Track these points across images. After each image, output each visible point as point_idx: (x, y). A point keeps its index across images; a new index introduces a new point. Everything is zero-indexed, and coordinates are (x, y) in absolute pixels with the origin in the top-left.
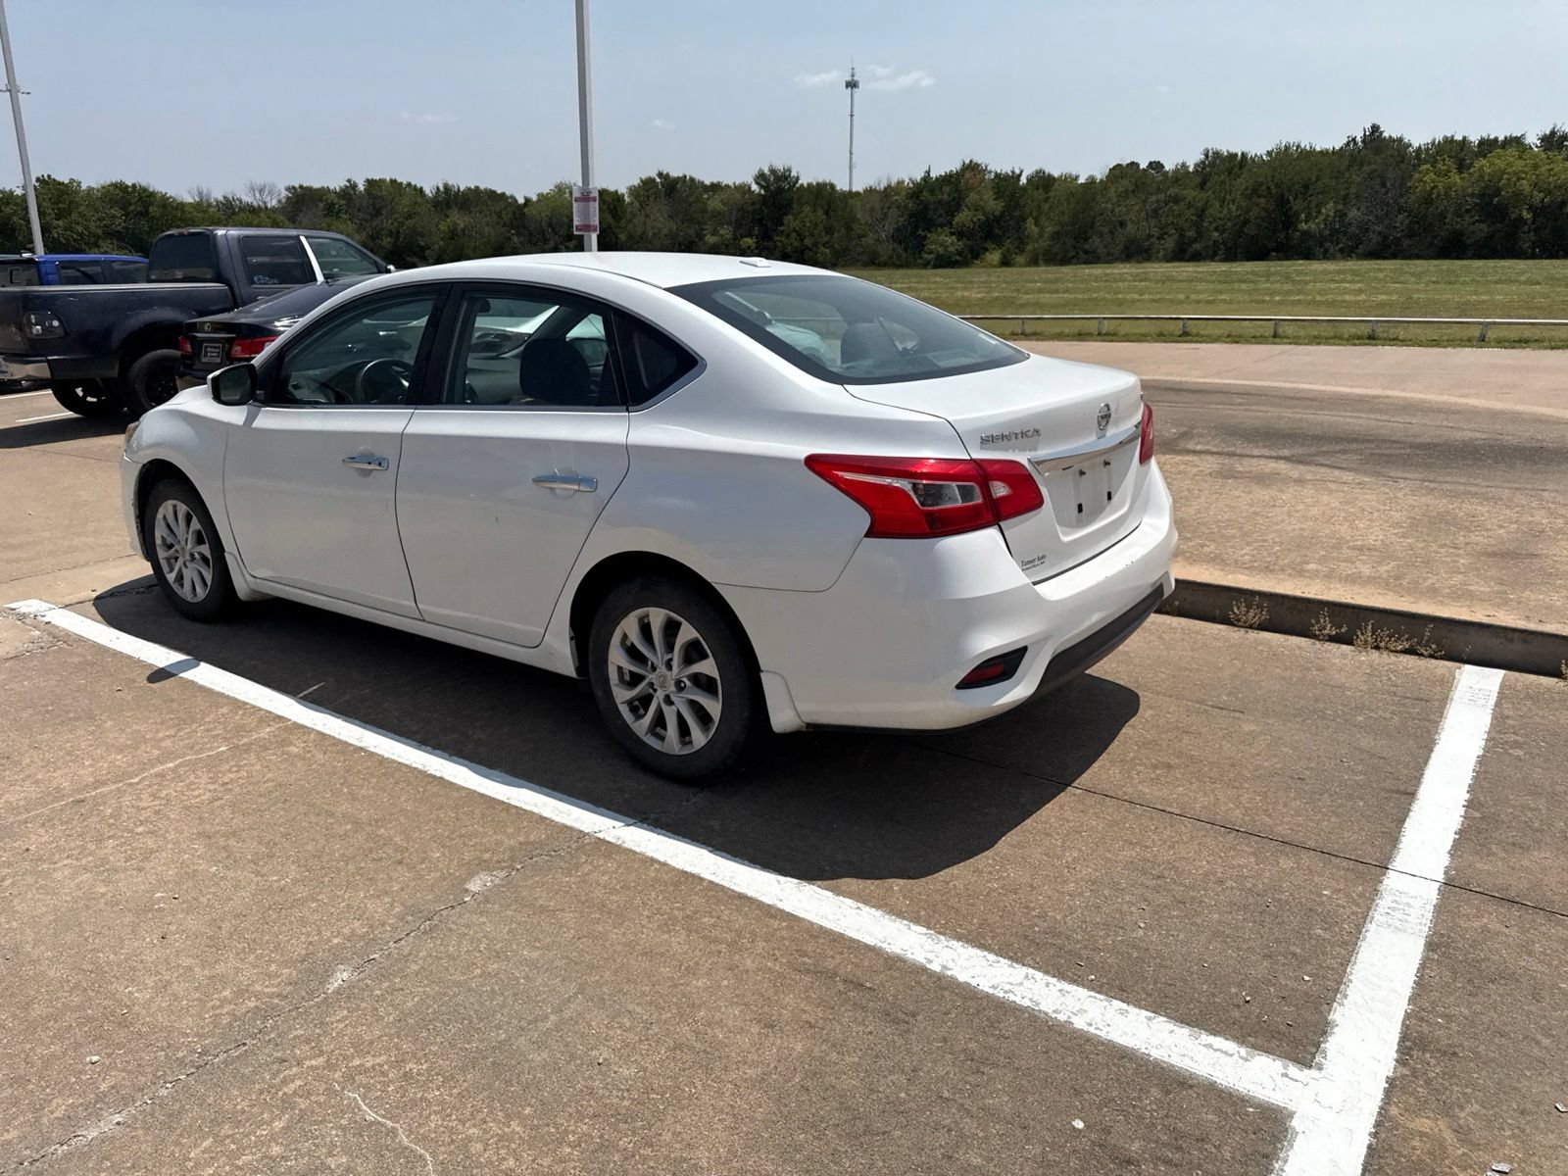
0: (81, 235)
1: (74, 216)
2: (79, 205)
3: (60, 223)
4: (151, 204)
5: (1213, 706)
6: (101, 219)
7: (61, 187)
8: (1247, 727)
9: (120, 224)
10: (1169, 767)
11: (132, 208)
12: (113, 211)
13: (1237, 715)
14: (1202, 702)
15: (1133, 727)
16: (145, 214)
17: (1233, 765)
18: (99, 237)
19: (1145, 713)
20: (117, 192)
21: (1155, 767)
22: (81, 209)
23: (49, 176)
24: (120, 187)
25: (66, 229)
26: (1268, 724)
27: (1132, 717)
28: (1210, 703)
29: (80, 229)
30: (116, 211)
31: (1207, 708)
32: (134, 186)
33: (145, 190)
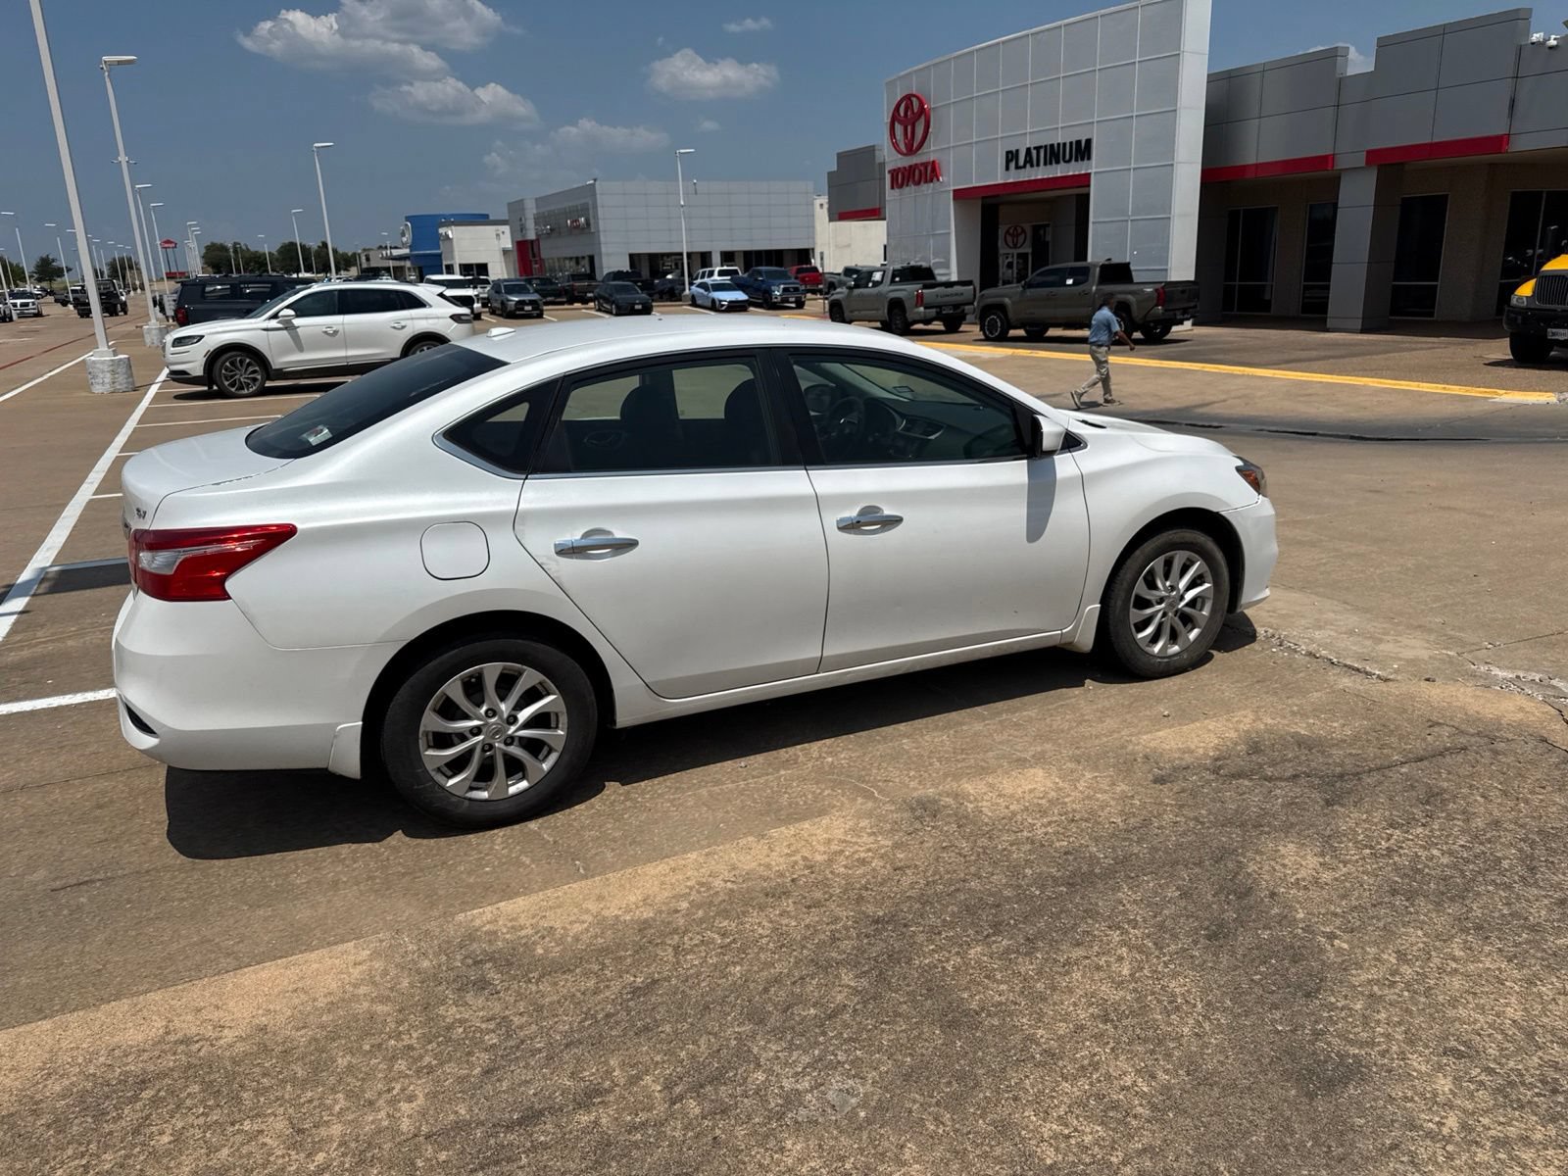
5: (92, 881)
8: (40, 874)
10: (100, 807)
13: (58, 884)
14: (106, 881)
15: (159, 823)
17: (41, 832)
19: (159, 838)
21: (112, 802)
26: (18, 890)
27: (168, 831)
28: (98, 884)
31: (98, 877)
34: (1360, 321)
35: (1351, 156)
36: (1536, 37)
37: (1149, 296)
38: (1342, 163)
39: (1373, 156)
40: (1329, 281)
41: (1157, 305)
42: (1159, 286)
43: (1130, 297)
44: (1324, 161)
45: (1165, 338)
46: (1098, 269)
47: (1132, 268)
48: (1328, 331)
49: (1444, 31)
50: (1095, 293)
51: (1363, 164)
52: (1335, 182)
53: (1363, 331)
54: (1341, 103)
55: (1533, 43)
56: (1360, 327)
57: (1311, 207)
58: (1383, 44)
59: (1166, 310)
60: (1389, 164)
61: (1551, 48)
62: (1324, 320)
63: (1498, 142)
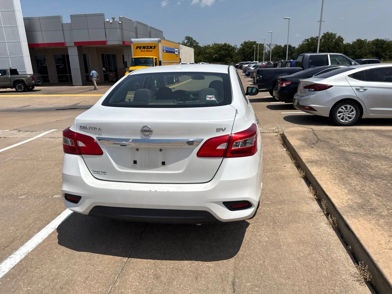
0: (363, 53)
1: (363, 49)
2: (365, 45)
3: (359, 50)
4: (384, 44)
6: (369, 49)
7: (362, 41)
9: (374, 50)
11: (379, 45)
12: (373, 47)
16: (381, 47)
18: (368, 54)
20: (376, 41)
22: (365, 46)
23: (360, 39)
24: (377, 40)
25: (359, 52)
29: (363, 52)
30: (374, 47)
32: (381, 40)
33: (383, 40)
34: (81, 83)
35: (69, 42)
36: (107, 20)
37: (29, 78)
38: (67, 45)
39: (76, 43)
40: (71, 74)
41: (32, 80)
42: (31, 75)
43: (23, 78)
44: (63, 44)
45: (34, 90)
46: (9, 71)
47: (18, 71)
48: (73, 86)
49: (86, 16)
50: (10, 78)
51: (74, 45)
52: (66, 49)
53: (83, 85)
54: (64, 30)
55: (107, 21)
56: (82, 84)
57: (54, 55)
58: (72, 17)
59: (35, 82)
60: (79, 45)
61: (111, 23)
62: (72, 83)
63: (104, 43)
